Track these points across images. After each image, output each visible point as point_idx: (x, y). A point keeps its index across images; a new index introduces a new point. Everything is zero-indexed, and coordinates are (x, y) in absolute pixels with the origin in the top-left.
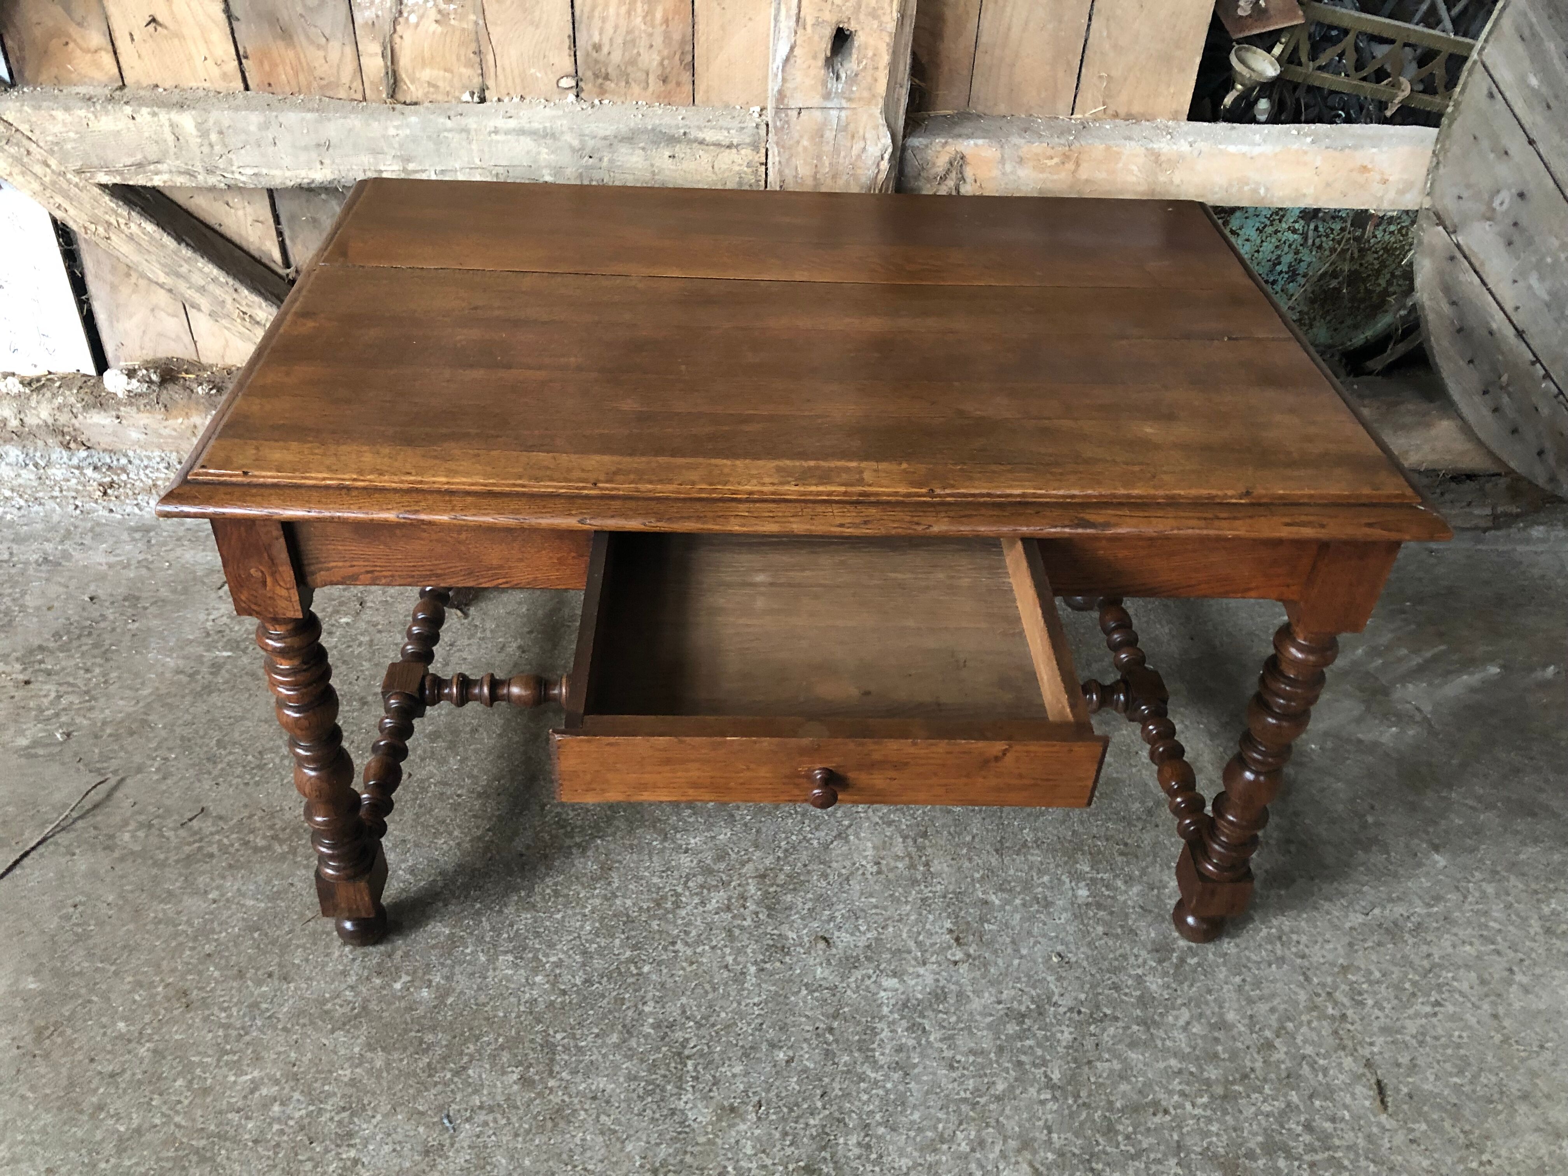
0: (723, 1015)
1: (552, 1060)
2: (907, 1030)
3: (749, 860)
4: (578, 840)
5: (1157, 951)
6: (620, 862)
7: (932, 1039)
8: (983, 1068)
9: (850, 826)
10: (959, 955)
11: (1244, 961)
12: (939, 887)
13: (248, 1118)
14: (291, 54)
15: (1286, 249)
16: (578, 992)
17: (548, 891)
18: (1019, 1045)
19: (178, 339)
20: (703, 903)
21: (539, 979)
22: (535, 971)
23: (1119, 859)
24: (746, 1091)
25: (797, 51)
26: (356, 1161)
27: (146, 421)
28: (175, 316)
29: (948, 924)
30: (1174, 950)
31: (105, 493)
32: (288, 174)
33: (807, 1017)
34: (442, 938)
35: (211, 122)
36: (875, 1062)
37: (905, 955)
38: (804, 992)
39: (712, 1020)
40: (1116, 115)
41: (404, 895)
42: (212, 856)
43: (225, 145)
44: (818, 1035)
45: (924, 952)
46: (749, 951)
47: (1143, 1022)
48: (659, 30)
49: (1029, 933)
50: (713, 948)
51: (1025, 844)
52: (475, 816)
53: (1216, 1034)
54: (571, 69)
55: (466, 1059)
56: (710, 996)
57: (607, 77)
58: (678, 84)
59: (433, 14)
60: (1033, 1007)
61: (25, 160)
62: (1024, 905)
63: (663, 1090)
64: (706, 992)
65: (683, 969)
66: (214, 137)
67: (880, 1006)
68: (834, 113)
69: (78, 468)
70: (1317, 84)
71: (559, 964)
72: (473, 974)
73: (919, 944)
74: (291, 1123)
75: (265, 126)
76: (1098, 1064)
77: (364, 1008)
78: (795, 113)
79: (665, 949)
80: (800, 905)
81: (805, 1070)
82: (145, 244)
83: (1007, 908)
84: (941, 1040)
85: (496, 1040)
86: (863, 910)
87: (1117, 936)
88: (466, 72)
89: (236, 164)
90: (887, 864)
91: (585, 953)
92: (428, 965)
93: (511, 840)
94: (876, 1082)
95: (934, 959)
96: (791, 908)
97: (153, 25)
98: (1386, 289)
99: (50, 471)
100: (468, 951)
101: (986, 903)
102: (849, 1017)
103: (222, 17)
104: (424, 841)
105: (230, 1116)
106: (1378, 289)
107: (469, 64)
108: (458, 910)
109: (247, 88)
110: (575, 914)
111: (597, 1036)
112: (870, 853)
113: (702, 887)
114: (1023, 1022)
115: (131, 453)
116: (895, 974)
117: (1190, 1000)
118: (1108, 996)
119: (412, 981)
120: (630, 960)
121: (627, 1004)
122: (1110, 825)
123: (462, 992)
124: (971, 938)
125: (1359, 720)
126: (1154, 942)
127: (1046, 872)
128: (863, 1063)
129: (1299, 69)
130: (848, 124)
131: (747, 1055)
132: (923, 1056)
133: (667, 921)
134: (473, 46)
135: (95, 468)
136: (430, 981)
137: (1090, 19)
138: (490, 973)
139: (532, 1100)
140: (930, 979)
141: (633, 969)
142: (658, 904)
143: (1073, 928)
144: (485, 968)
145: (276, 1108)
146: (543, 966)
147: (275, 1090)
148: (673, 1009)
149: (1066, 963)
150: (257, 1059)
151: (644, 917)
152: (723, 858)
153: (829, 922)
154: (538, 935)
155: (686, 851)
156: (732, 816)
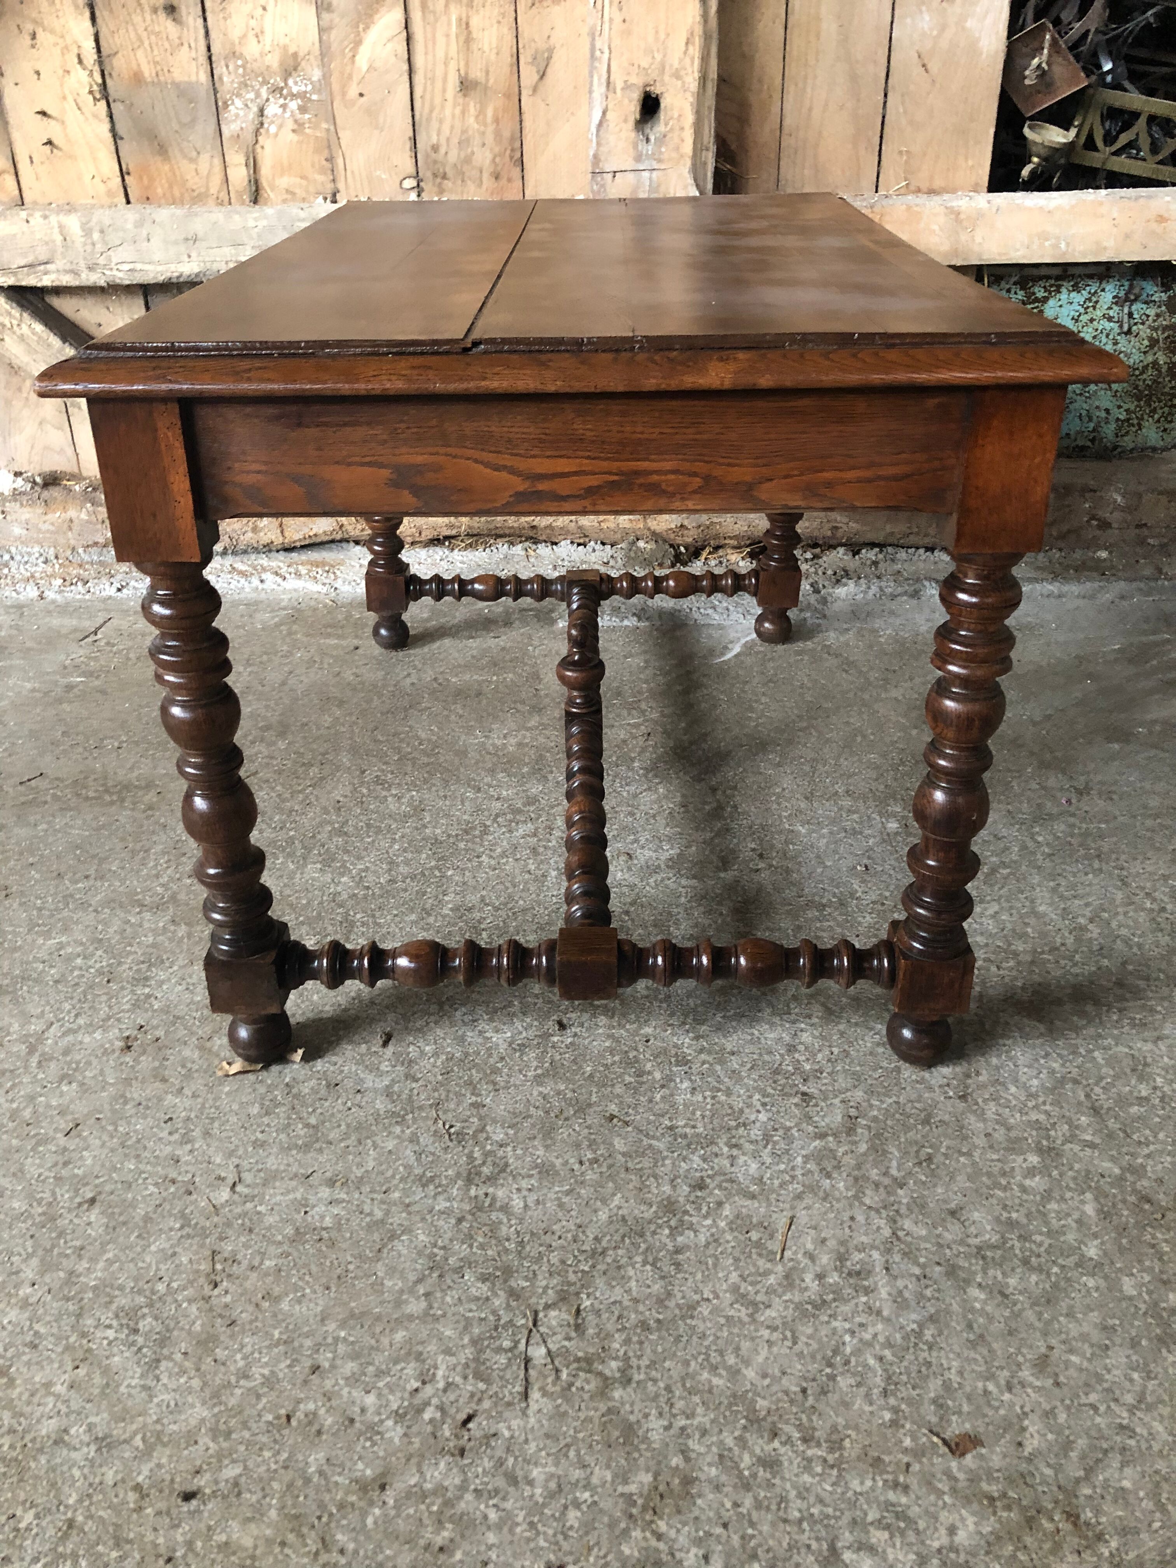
0: (521, 902)
6: (434, 806)
10: (763, 865)
12: (746, 822)
13: (51, 967)
14: (167, 167)
15: (1104, 340)
16: (381, 888)
19: (62, 451)
20: (510, 831)
21: (344, 879)
22: (342, 875)
25: (609, 115)
26: (148, 996)
27: (27, 516)
28: (60, 428)
29: (753, 845)
32: (160, 268)
35: (94, 220)
39: (510, 905)
40: (919, 190)
42: (46, 802)
43: (105, 242)
45: (727, 863)
48: (490, 129)
49: (835, 852)
50: (517, 860)
51: (836, 794)
53: (1026, 920)
54: (411, 170)
56: (510, 890)
57: (444, 177)
58: (509, 180)
59: (290, 125)
60: (834, 900)
62: (831, 833)
64: (507, 888)
65: (486, 873)
66: (96, 236)
68: (646, 174)
70: (1116, 169)
71: (367, 869)
73: (722, 858)
74: (92, 970)
75: (139, 224)
78: (610, 175)
79: (469, 860)
82: (34, 345)
86: (668, 836)
88: (320, 178)
89: (115, 260)
91: (392, 863)
93: (330, 791)
95: (736, 867)
97: (48, 147)
101: (793, 831)
103: (109, 135)
105: (35, 965)
107: (322, 171)
109: (128, 202)
113: (511, 821)
115: (13, 550)
120: (436, 867)
121: (429, 895)
124: (776, 854)
127: (857, 811)
129: (1096, 154)
130: (659, 186)
133: (474, 843)
134: (326, 153)
137: (886, 95)
138: (298, 876)
140: (731, 881)
141: (437, 873)
142: (466, 832)
143: (879, 849)
144: (294, 873)
145: (79, 961)
146: (350, 871)
147: (79, 949)
148: (473, 899)
149: (872, 871)
150: (66, 930)
151: (451, 840)
152: (533, 804)
153: (632, 843)
154: (348, 851)
155: (498, 799)
156: (546, 778)
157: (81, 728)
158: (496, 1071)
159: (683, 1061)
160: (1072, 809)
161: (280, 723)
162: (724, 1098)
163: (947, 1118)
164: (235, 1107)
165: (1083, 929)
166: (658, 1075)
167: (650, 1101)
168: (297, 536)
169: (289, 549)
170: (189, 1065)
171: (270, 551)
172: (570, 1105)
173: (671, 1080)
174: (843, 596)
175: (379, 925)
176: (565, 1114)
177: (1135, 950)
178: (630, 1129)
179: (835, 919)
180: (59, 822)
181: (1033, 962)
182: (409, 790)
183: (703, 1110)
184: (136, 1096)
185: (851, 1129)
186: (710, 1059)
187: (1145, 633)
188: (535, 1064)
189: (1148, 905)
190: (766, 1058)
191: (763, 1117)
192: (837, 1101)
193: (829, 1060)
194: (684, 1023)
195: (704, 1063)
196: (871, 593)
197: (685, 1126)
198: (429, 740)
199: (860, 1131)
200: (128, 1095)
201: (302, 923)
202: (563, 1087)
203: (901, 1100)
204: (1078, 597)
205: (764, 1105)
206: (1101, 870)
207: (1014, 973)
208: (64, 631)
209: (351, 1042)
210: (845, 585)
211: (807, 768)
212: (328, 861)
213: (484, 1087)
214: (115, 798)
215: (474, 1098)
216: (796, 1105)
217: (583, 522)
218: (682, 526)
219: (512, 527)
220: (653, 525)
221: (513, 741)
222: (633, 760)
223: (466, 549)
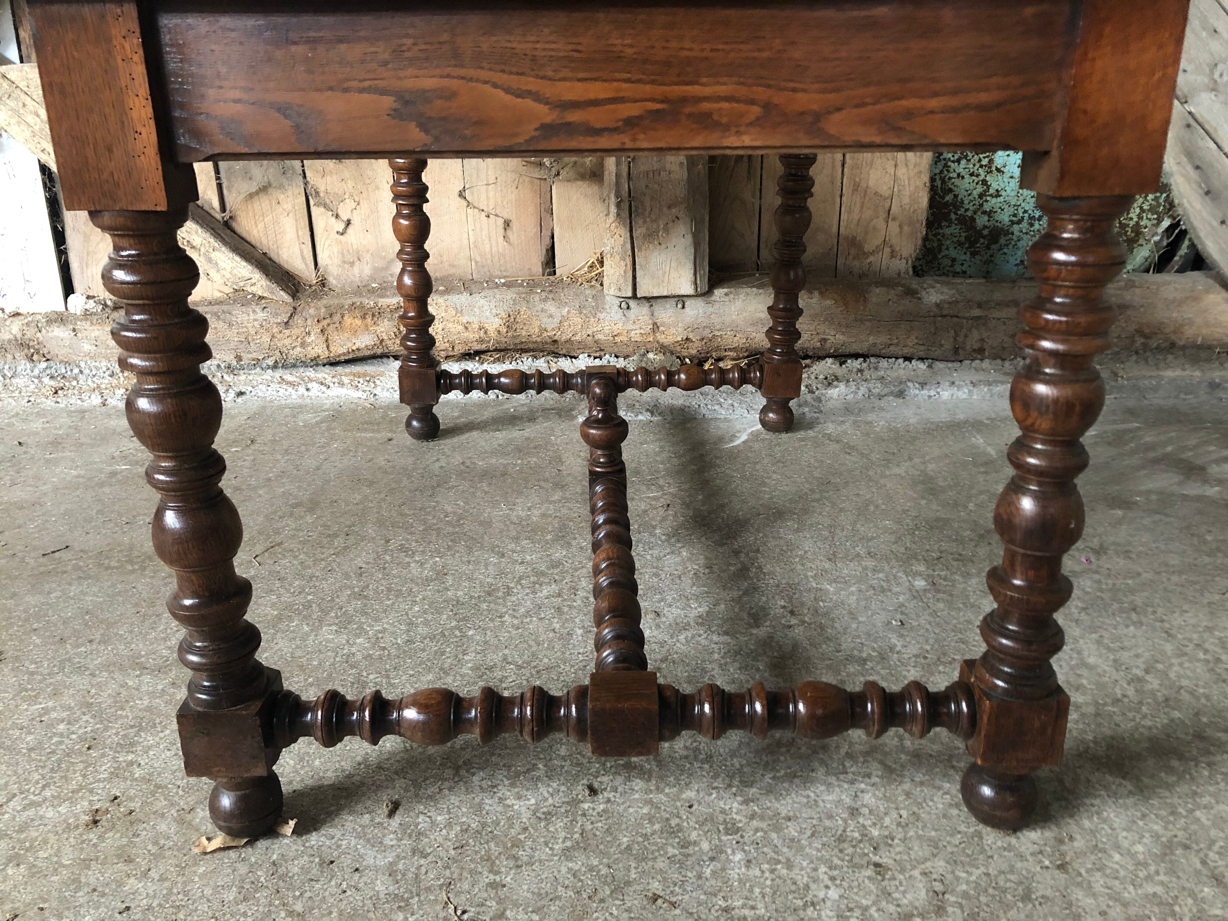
0: (546, 660)
2: (740, 669)
4: (417, 558)
6: (457, 571)
10: (795, 622)
12: (772, 582)
13: (30, 733)
16: (398, 649)
20: (534, 592)
21: (360, 640)
22: (358, 636)
23: (955, 563)
26: (131, 763)
27: (97, 333)
29: (782, 602)
31: (56, 393)
39: (534, 664)
42: (65, 572)
45: (757, 620)
49: (867, 608)
50: (541, 619)
51: (858, 555)
56: (534, 649)
60: (874, 654)
61: (21, 111)
62: (860, 591)
64: (530, 646)
65: (509, 632)
69: (38, 377)
71: (384, 631)
72: (294, 639)
74: (74, 736)
79: (492, 620)
83: (843, 592)
85: (306, 680)
91: (411, 624)
98: (1137, 223)
99: (13, 380)
101: (821, 590)
105: (11, 732)
106: (1132, 223)
110: (405, 601)
111: (411, 676)
113: (534, 583)
115: (82, 364)
120: (456, 628)
121: (448, 655)
122: (942, 543)
125: (1180, 484)
127: (882, 570)
133: (496, 604)
135: (52, 377)
138: (312, 637)
141: (457, 633)
142: (489, 594)
143: (912, 605)
144: (307, 634)
145: (62, 727)
146: (367, 632)
147: (65, 715)
148: (495, 657)
149: (907, 626)
150: (56, 694)
151: (473, 601)
152: (557, 567)
153: (659, 602)
154: (366, 614)
155: (522, 563)
156: (569, 544)
157: (116, 508)
158: (518, 843)
159: (732, 829)
160: (1094, 567)
161: (311, 500)
162: (785, 871)
163: (1049, 893)
164: (208, 891)
165: (1139, 680)
166: (705, 846)
167: (699, 877)
168: (341, 351)
169: (334, 364)
170: (162, 842)
171: (317, 365)
172: (605, 883)
173: (722, 852)
174: (835, 396)
175: (392, 685)
176: (601, 895)
177: (1203, 701)
178: (677, 912)
179: (878, 673)
180: (74, 590)
181: (1097, 715)
182: (432, 557)
183: (763, 887)
184: (92, 880)
185: (939, 908)
186: (764, 825)
187: (1114, 422)
188: (563, 834)
189: (1201, 656)
190: (828, 823)
191: (833, 894)
192: (916, 873)
193: (899, 824)
194: (730, 786)
195: (757, 830)
196: (860, 394)
197: (744, 906)
199: (950, 910)
200: (83, 880)
201: (311, 685)
202: (595, 863)
203: (991, 871)
205: (833, 879)
206: (1141, 623)
207: (1081, 726)
208: (118, 430)
209: (350, 813)
210: (836, 387)
211: (825, 533)
212: (344, 623)
213: (504, 863)
214: (136, 567)
215: (492, 877)
216: (869, 878)
217: (600, 336)
218: (687, 339)
219: (536, 342)
220: (661, 338)
221: (536, 512)
222: (654, 527)
223: (494, 362)
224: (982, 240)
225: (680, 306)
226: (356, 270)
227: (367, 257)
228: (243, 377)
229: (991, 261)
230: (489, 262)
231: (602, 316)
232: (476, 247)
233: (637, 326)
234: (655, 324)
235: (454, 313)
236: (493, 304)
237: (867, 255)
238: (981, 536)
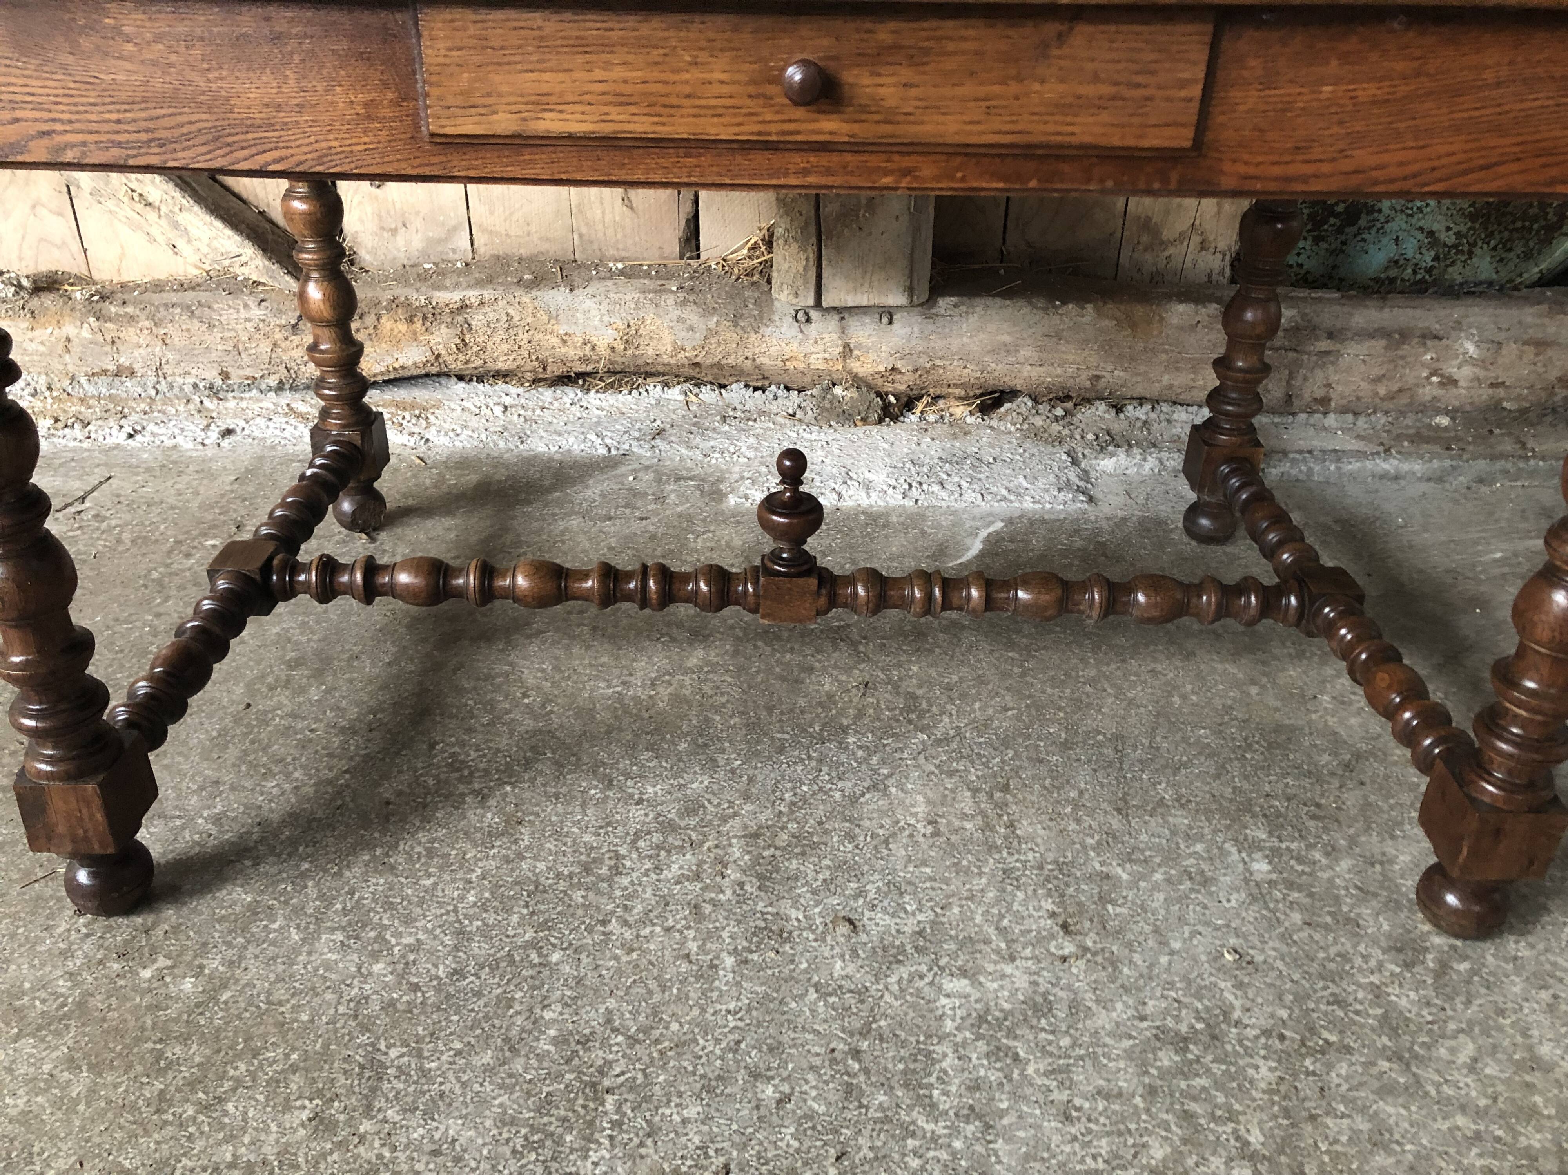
0: (675, 1026)
1: (374, 1090)
2: (987, 1055)
3: (736, 814)
4: (477, 786)
5: (1399, 950)
6: (537, 815)
7: (1030, 1070)
8: (1123, 1120)
9: (890, 775)
10: (1069, 948)
11: (1548, 967)
12: (1030, 856)
16: (438, 990)
17: (418, 849)
18: (1183, 1085)
19: (63, 246)
20: (658, 869)
21: (378, 968)
22: (375, 956)
23: (1311, 824)
24: (704, 1148)
29: (1048, 905)
30: (1426, 950)
33: (817, 1032)
34: (238, 909)
36: (933, 1106)
37: (981, 946)
38: (813, 995)
39: (656, 1034)
41: (197, 849)
44: (834, 1061)
45: (1010, 942)
46: (725, 934)
47: (1396, 1056)
49: (1182, 920)
50: (668, 930)
51: (1161, 802)
52: (330, 755)
53: (1528, 1078)
55: (227, 1085)
56: (656, 998)
60: (1200, 1026)
62: (1168, 881)
63: (559, 1142)
64: (650, 993)
65: (616, 958)
67: (941, 1018)
71: (416, 947)
72: (274, 959)
73: (1002, 931)
76: (1329, 1121)
77: (81, 1005)
79: (590, 930)
80: (811, 875)
81: (810, 1116)
83: (1142, 884)
84: (1046, 1074)
85: (287, 1056)
86: (910, 883)
87: (1326, 928)
90: (949, 823)
91: (460, 932)
92: (205, 944)
93: (377, 784)
94: (934, 1138)
95: (1028, 952)
96: (797, 879)
100: (275, 926)
101: (1107, 877)
102: (887, 1033)
104: (248, 784)
108: (273, 870)
110: (454, 881)
111: (458, 1053)
112: (921, 809)
113: (659, 847)
114: (1185, 1050)
116: (963, 973)
117: (1471, 1023)
118: (1326, 1014)
119: (172, 967)
120: (533, 945)
121: (518, 1007)
122: (1289, 780)
123: (250, 985)
124: (1087, 924)
126: (1389, 936)
127: (1200, 838)
128: (911, 1108)
131: (709, 1089)
132: (1016, 1096)
133: (598, 892)
136: (201, 967)
138: (302, 958)
139: (324, 1155)
140: (1022, 982)
141: (534, 957)
142: (587, 869)
143: (1251, 915)
144: (296, 950)
146: (390, 949)
148: (592, 1016)
149: (1248, 963)
152: (695, 812)
153: (856, 897)
154: (391, 906)
155: (639, 802)
156: (713, 760)
161: (318, 653)
168: (377, 369)
174: (1111, 470)
196: (1147, 466)
198: (539, 688)
204: (1420, 479)
210: (1112, 455)
211: (1109, 752)
212: (356, 926)
217: (763, 360)
218: (893, 369)
219: (669, 364)
220: (856, 366)
221: (664, 692)
222: (845, 730)
223: (605, 390)
224: (1332, 220)
225: (885, 320)
226: (400, 240)
227: (418, 223)
228: (232, 404)
229: (1343, 252)
230: (600, 235)
231: (767, 331)
232: (580, 211)
233: (820, 348)
234: (847, 346)
235: (545, 318)
236: (604, 308)
237: (1164, 245)
238: (1347, 766)
